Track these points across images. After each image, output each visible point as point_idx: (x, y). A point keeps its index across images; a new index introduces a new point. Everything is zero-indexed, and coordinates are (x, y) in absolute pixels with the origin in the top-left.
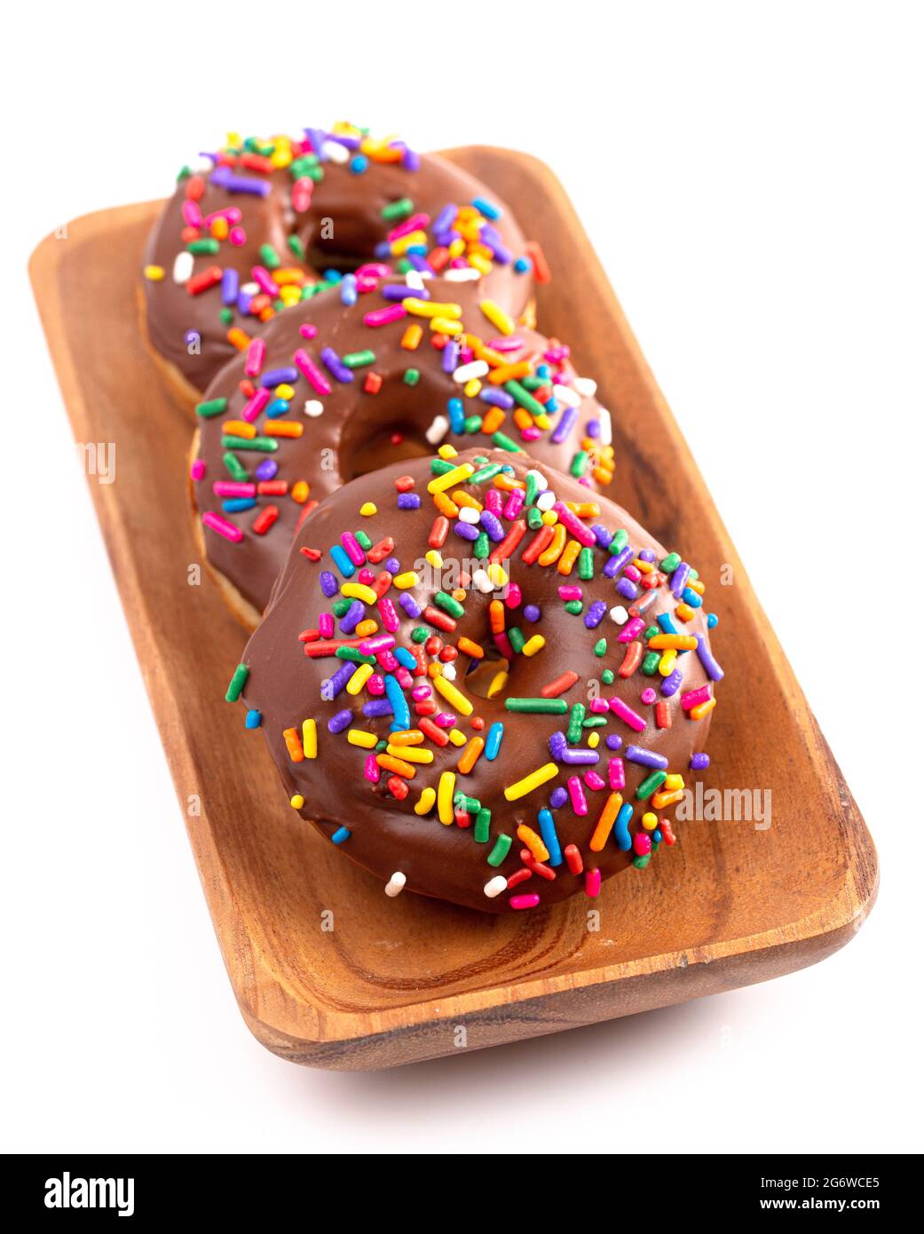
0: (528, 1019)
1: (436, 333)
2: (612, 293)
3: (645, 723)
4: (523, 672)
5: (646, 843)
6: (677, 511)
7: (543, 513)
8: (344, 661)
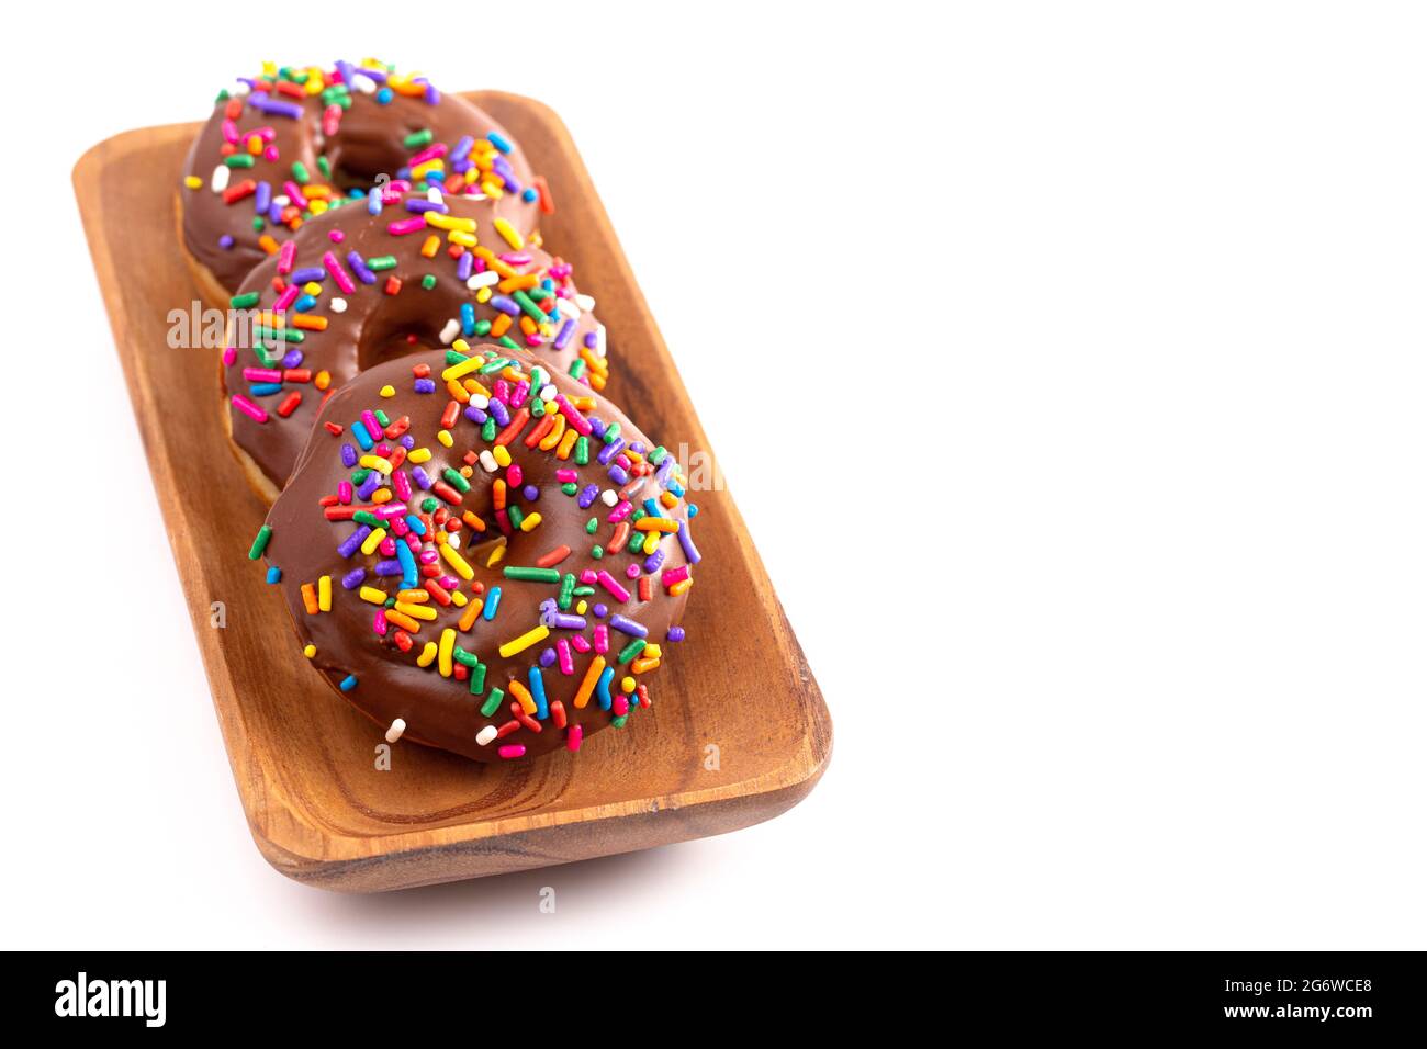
0: (512, 851)
1: (453, 244)
2: (611, 228)
3: (629, 595)
4: (520, 546)
5: (624, 705)
6: (662, 421)
7: (545, 403)
8: (360, 524)
